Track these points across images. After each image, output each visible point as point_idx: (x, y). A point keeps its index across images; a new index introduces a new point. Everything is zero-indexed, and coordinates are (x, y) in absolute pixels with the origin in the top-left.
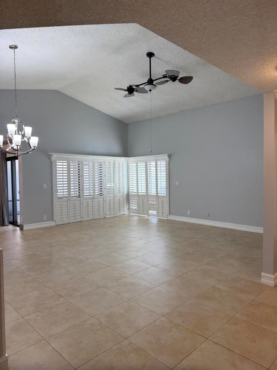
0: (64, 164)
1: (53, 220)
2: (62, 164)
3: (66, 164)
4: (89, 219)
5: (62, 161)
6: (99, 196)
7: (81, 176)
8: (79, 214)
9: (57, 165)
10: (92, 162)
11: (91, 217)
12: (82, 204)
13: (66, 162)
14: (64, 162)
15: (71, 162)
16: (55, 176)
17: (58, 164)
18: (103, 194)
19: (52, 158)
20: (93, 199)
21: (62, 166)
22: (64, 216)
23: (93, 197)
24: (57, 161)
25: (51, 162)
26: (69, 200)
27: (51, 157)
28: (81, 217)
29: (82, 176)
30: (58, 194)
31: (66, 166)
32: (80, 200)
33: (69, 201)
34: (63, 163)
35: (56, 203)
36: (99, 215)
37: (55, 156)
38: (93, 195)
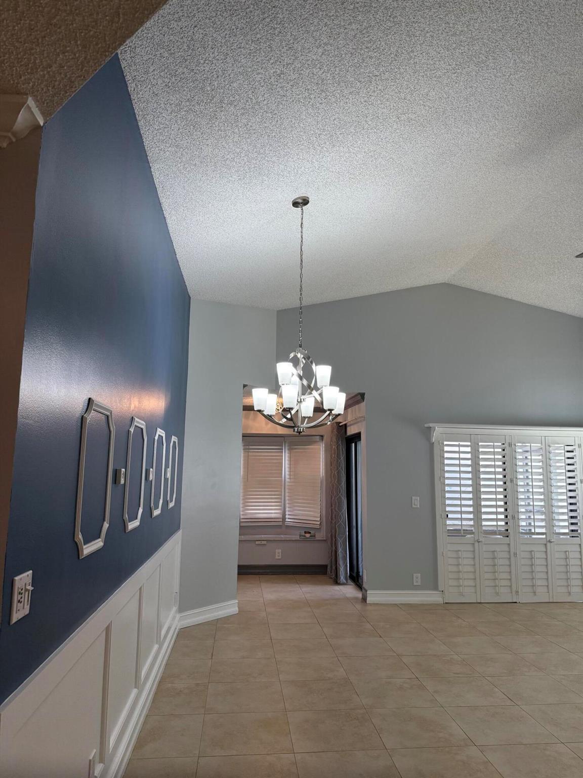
0: (462, 449)
1: (436, 588)
2: (456, 449)
3: (469, 449)
4: (536, 600)
5: (457, 443)
6: (569, 537)
7: (509, 480)
8: (507, 583)
9: (444, 452)
10: (542, 444)
11: (542, 596)
12: (515, 554)
13: (469, 444)
14: (461, 443)
15: (480, 444)
16: (440, 478)
17: (446, 449)
18: (580, 534)
19: (433, 435)
20: (548, 544)
21: (457, 456)
22: (466, 583)
23: (546, 538)
24: (445, 443)
25: (432, 445)
26: (479, 542)
27: (430, 433)
28: (514, 593)
29: (512, 481)
30: (448, 522)
31: (470, 454)
32: (509, 544)
33: (476, 544)
34: (459, 446)
35: (445, 546)
36: (569, 593)
37: (438, 430)
38: (547, 534)
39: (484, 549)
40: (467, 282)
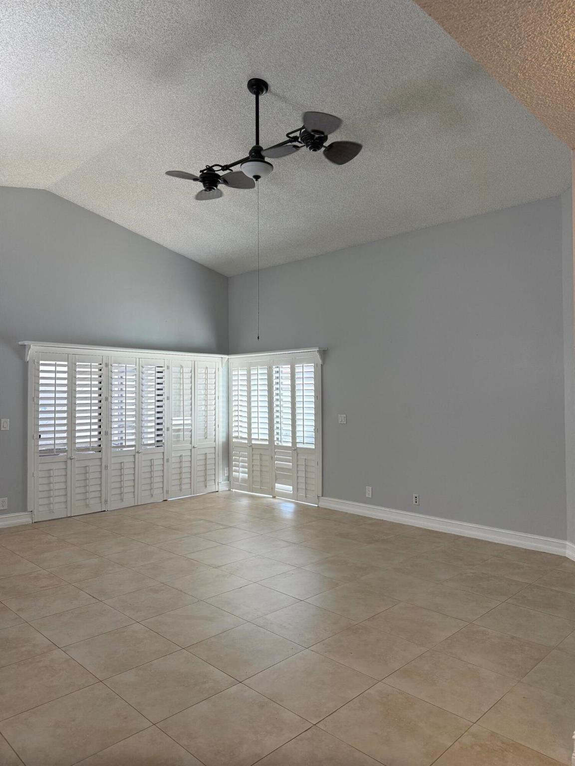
0: (59, 369)
1: (24, 509)
2: (53, 368)
3: (65, 369)
4: (124, 505)
5: (54, 363)
6: (154, 447)
7: (104, 398)
8: (97, 494)
9: (39, 371)
10: (136, 365)
11: (129, 501)
12: (106, 467)
13: (66, 363)
14: (58, 363)
15: (77, 363)
16: (34, 398)
17: (42, 368)
18: (164, 444)
19: (28, 354)
20: (137, 455)
21: (53, 375)
22: (57, 500)
23: (135, 450)
24: (41, 362)
25: (25, 365)
26: (71, 459)
27: (25, 352)
28: (103, 502)
29: (107, 399)
30: (41, 443)
31: (66, 374)
32: (101, 458)
33: (69, 461)
34: (55, 365)
35: (35, 467)
36: (152, 495)
37: (34, 349)
38: (137, 446)
39: (77, 466)
40: (69, 193)
